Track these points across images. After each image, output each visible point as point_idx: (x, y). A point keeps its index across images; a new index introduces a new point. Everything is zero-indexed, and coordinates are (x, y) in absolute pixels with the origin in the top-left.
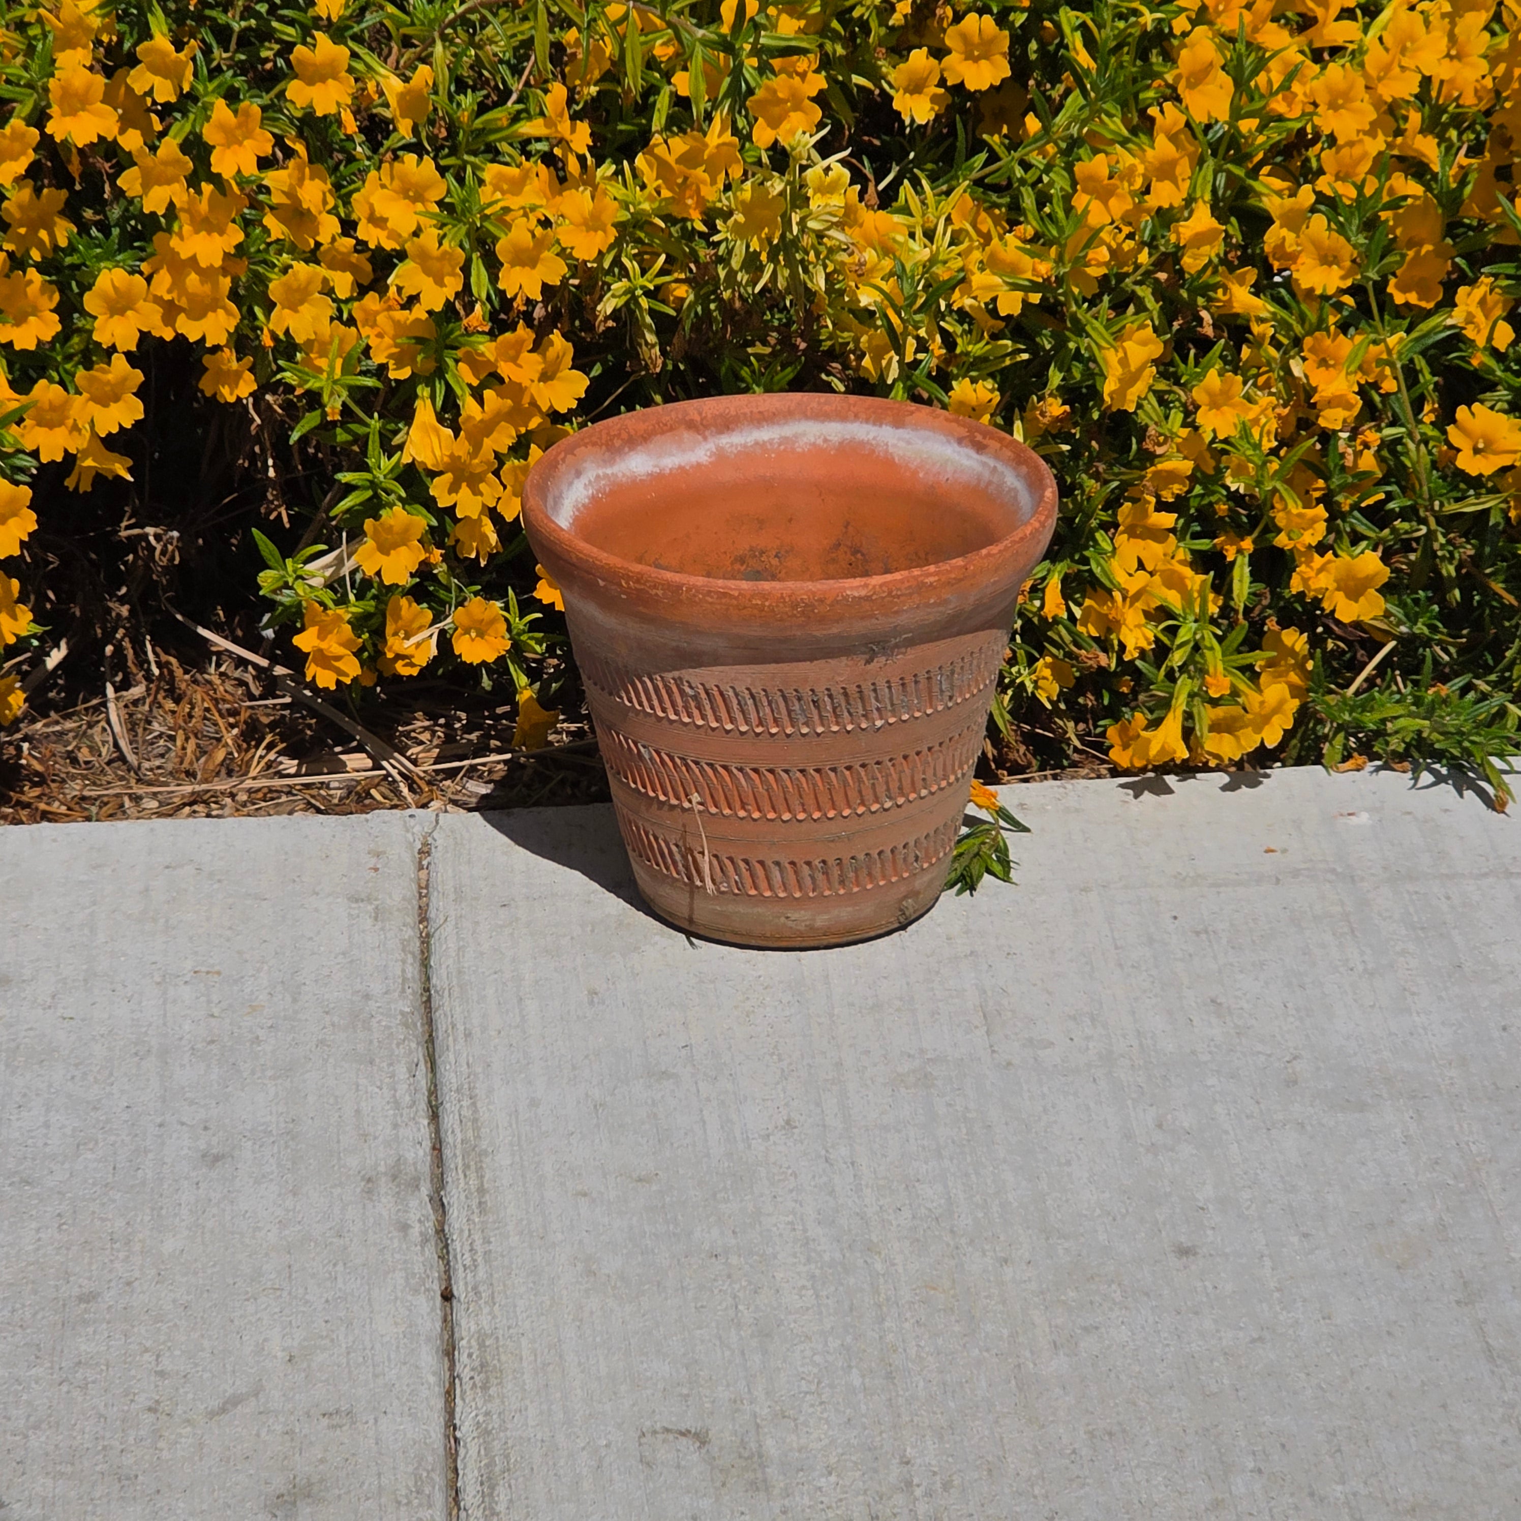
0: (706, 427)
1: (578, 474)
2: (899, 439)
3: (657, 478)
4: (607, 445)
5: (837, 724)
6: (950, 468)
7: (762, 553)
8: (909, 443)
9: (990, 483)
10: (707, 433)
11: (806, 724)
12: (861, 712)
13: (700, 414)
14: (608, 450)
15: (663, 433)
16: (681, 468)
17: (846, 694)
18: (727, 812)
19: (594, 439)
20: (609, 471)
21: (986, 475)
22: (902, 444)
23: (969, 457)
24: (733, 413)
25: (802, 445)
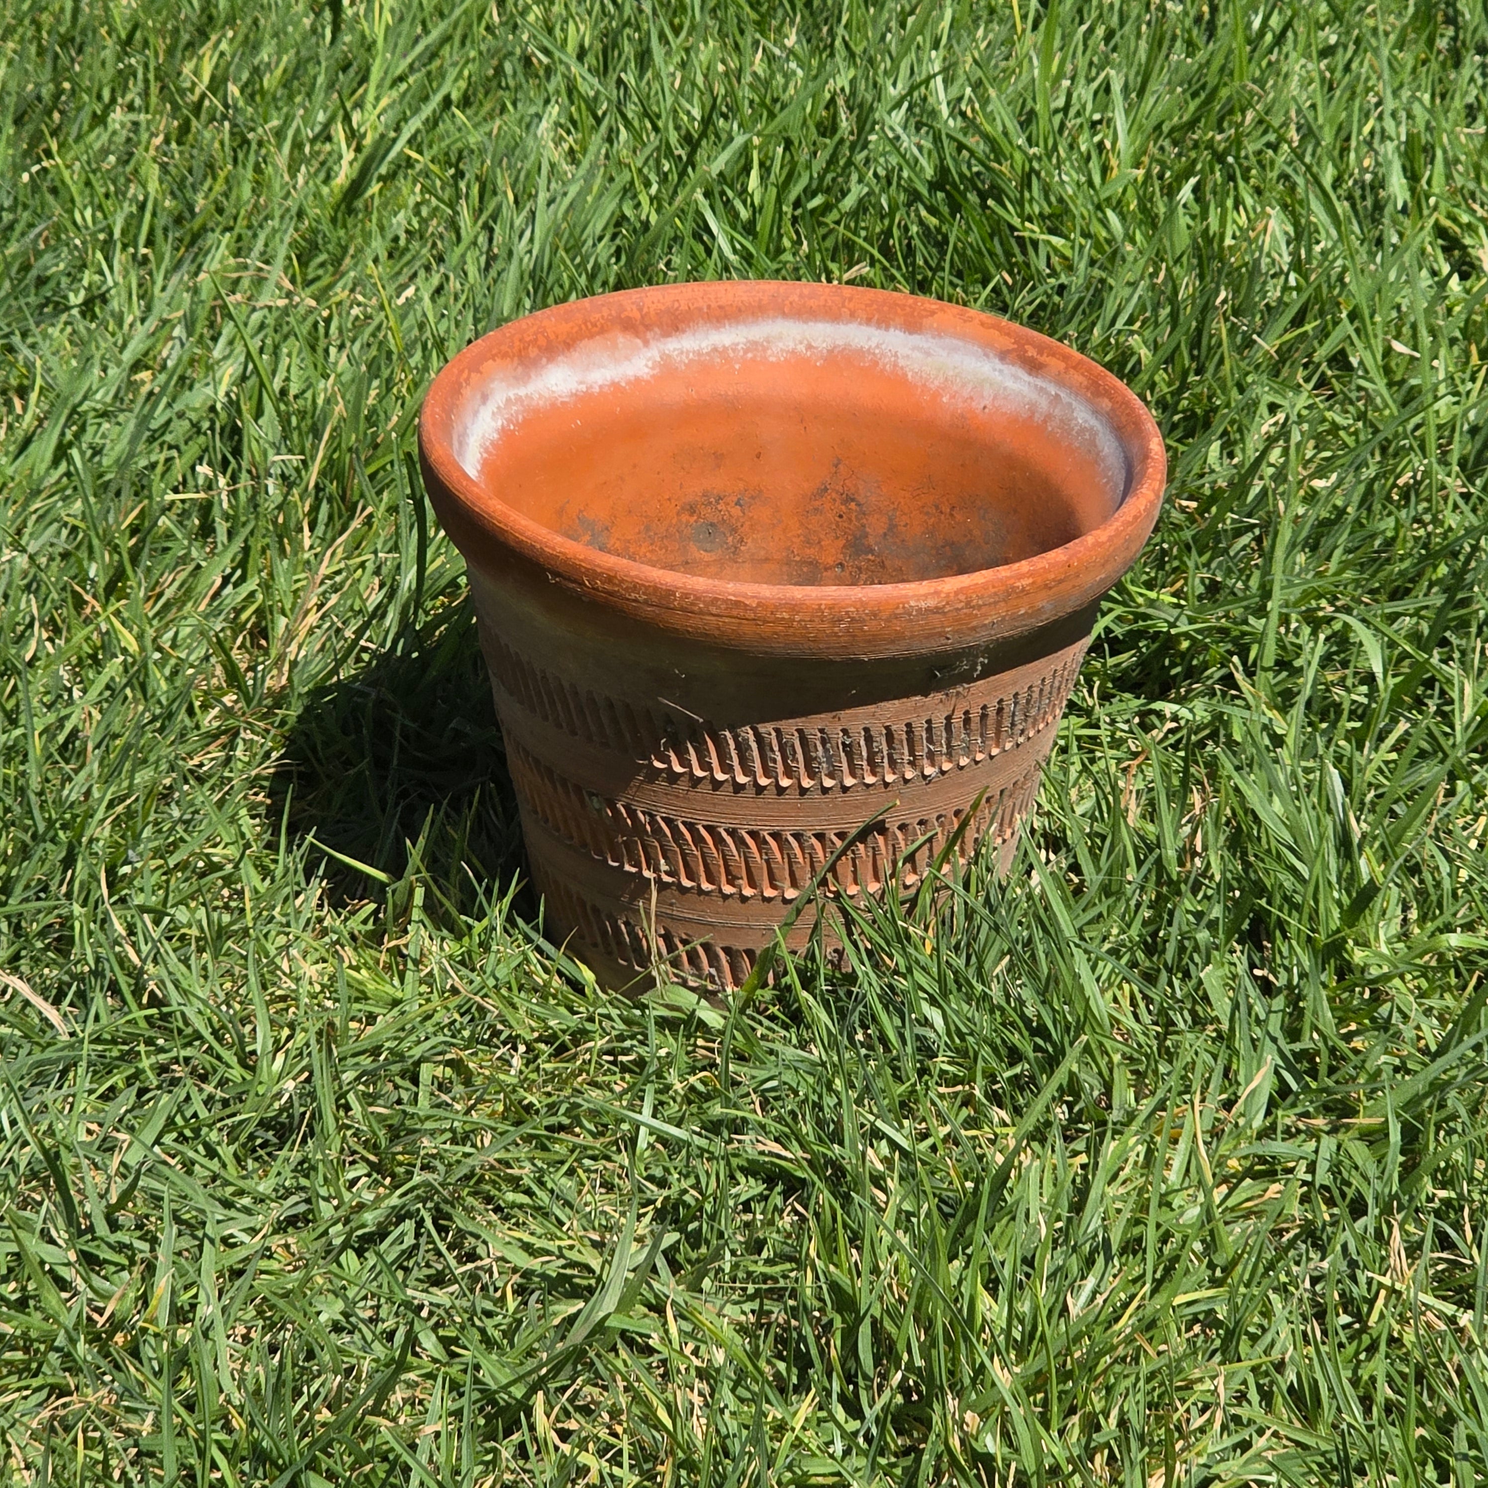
0: (648, 327)
1: (485, 398)
2: (914, 349)
3: (584, 399)
4: (520, 356)
5: (874, 774)
6: (988, 392)
7: (720, 498)
8: (928, 354)
9: (1049, 417)
10: (649, 335)
11: (831, 776)
12: (907, 757)
13: (640, 310)
14: (521, 363)
15: (591, 336)
16: (615, 385)
17: (890, 736)
18: (706, 886)
19: (504, 348)
20: (522, 392)
21: (1044, 404)
22: (917, 355)
23: (1016, 378)
24: (684, 307)
25: (775, 353)
